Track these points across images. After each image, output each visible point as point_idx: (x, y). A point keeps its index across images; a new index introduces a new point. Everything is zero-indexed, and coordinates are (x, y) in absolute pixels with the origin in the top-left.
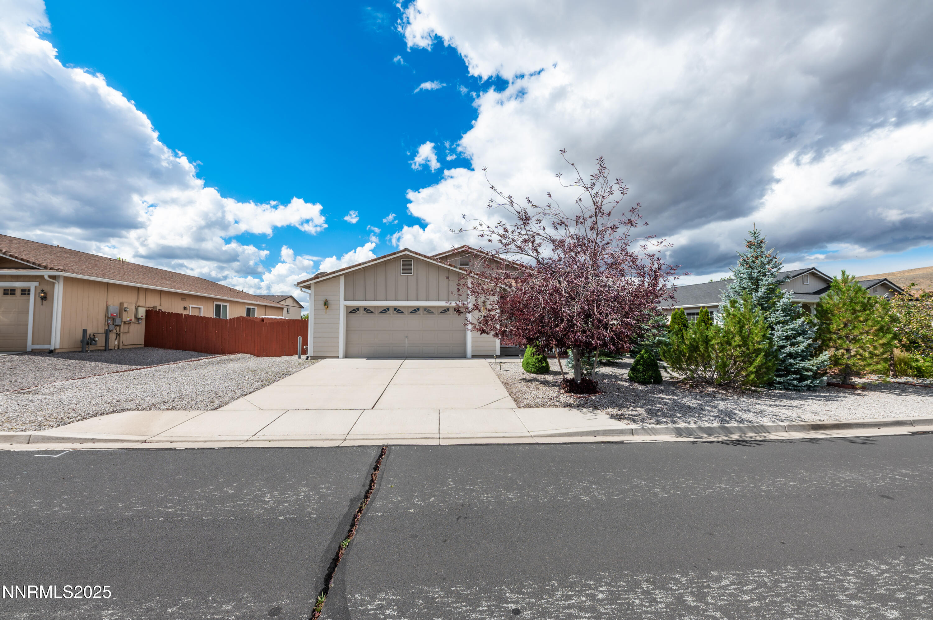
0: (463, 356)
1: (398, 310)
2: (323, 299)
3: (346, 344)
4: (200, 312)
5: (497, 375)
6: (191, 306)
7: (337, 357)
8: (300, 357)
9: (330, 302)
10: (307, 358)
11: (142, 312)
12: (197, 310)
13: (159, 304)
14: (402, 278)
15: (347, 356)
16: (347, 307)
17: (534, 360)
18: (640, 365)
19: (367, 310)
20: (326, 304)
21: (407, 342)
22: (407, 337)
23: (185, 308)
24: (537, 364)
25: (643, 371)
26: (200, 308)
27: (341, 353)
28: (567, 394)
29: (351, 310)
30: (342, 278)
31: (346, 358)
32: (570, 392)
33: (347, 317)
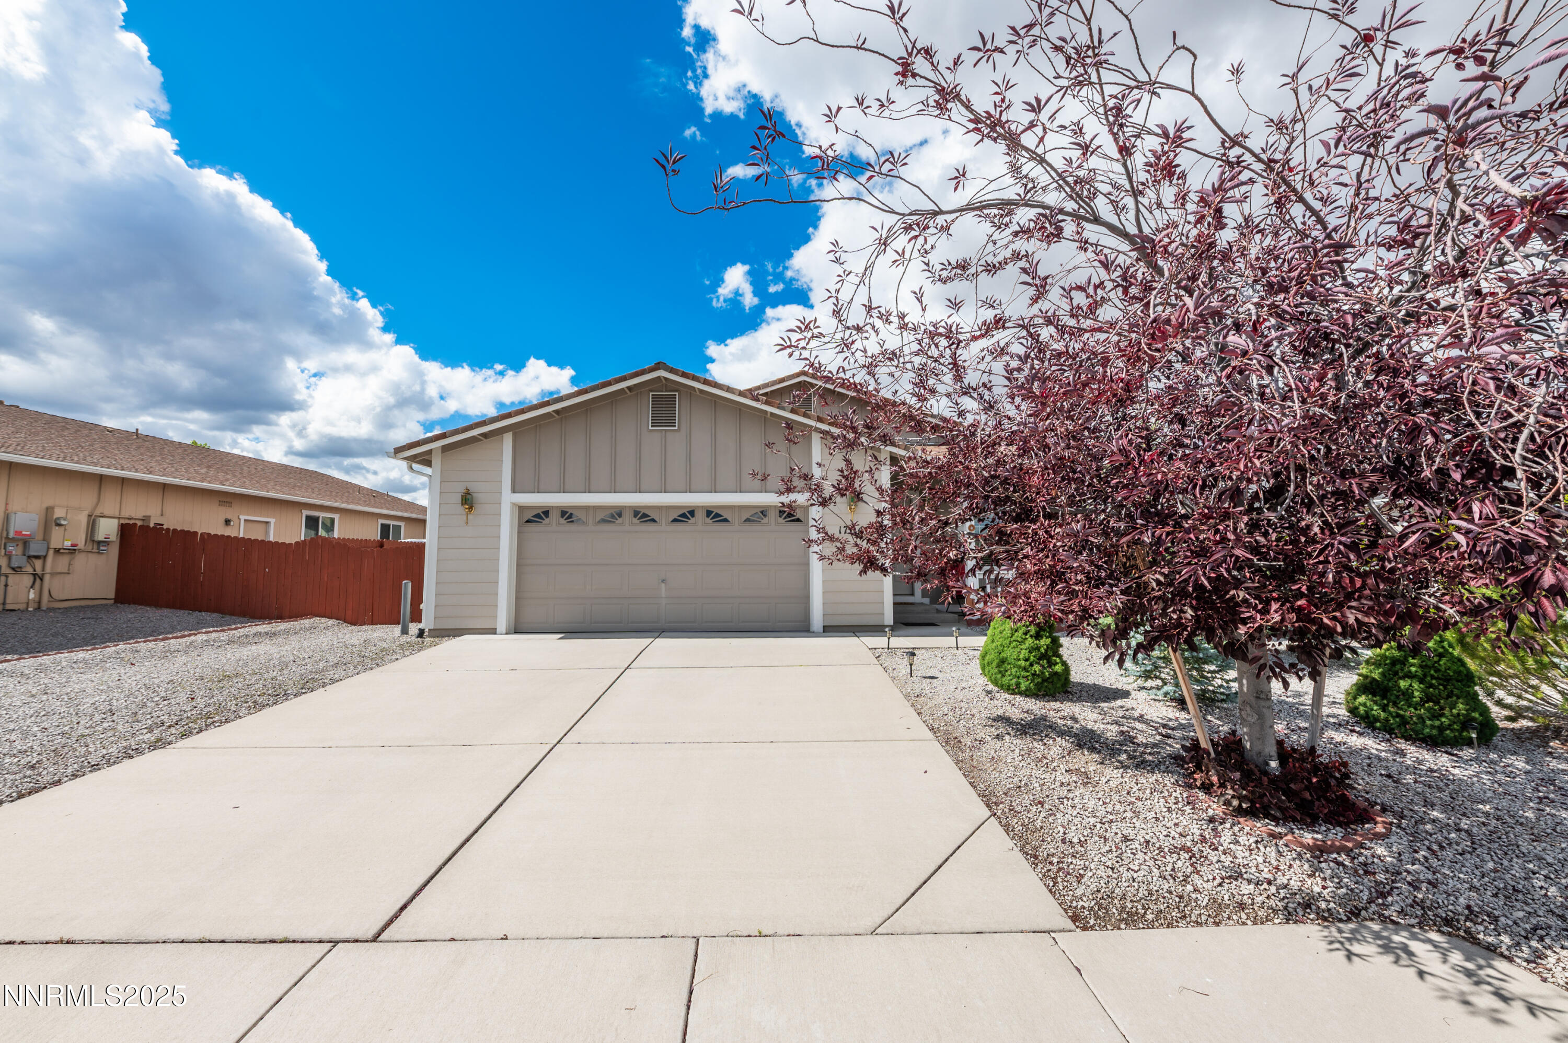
0: (802, 628)
1: (643, 515)
2: (461, 489)
3: (517, 598)
4: (267, 532)
5: (907, 696)
6: (243, 518)
7: (493, 631)
8: (405, 631)
9: (479, 497)
10: (421, 634)
11: (108, 528)
12: (261, 527)
13: (159, 512)
14: (652, 438)
15: (517, 629)
16: (522, 509)
17: (1024, 654)
18: (1410, 676)
19: (567, 514)
20: (467, 500)
21: (663, 594)
22: (663, 581)
23: (227, 522)
24: (1037, 668)
25: (1428, 698)
26: (267, 523)
27: (502, 621)
28: (1247, 824)
29: (529, 515)
30: (508, 439)
31: (516, 632)
32: (1252, 813)
33: (520, 532)
